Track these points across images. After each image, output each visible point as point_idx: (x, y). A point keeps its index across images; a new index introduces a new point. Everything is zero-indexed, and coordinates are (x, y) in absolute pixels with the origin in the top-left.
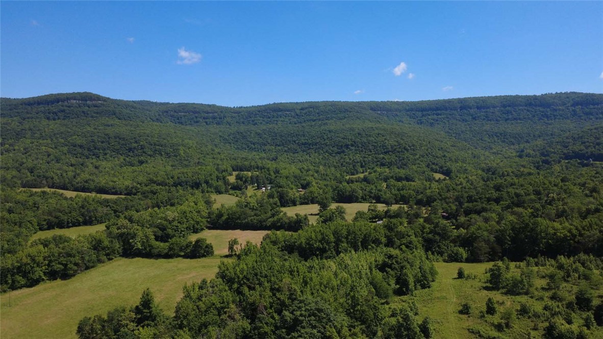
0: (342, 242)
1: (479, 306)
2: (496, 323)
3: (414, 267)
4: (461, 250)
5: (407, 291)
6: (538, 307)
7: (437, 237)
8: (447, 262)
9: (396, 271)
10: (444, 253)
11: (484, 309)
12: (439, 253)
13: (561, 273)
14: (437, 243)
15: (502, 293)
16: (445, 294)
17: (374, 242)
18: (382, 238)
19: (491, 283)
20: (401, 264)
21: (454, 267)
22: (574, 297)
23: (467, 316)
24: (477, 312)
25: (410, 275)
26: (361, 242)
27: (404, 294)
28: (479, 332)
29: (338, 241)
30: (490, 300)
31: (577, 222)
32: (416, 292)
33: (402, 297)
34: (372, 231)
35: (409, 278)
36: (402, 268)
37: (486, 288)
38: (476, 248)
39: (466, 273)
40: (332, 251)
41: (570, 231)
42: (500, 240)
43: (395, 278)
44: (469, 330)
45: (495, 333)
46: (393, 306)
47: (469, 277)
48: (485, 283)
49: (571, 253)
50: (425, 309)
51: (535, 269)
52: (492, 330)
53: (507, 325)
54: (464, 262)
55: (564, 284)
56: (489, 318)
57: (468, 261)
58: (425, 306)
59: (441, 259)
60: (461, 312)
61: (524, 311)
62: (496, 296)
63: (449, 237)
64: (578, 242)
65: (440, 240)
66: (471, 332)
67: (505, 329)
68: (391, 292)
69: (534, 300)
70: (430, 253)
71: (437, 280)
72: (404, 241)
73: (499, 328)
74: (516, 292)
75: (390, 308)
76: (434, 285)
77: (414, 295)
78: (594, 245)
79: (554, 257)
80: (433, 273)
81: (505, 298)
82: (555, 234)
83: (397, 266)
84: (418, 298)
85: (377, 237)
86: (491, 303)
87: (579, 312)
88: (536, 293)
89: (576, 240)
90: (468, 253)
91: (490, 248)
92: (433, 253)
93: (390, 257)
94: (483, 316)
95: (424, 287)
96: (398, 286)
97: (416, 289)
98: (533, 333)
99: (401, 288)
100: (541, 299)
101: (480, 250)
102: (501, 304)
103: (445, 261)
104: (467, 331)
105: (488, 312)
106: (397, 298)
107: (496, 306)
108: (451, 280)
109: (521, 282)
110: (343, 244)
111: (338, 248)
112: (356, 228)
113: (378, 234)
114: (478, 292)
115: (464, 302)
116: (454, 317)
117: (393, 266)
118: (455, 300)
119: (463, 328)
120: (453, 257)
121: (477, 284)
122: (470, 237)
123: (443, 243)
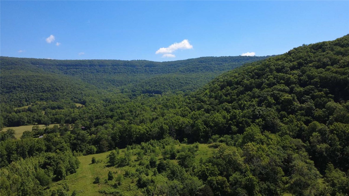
0: (13, 154)
1: (104, 177)
2: (114, 184)
3: (65, 162)
4: (93, 147)
5: (62, 177)
6: (133, 170)
7: (79, 142)
8: (85, 155)
9: (53, 166)
10: (83, 150)
11: (107, 178)
12: (80, 151)
13: (143, 151)
14: (79, 145)
15: (116, 167)
16: (85, 175)
17: (37, 150)
18: (43, 147)
19: (110, 163)
20: (57, 161)
21: (90, 157)
22: (149, 162)
23: (98, 184)
24: (103, 180)
25: (63, 167)
26: (28, 151)
27: (59, 180)
28: (105, 191)
29: (9, 154)
30: (110, 172)
31: (149, 125)
32: (67, 177)
33: (59, 182)
34: (36, 144)
35: (63, 169)
36: (57, 164)
37: (108, 166)
38: (102, 144)
39: (96, 160)
41: (146, 130)
42: (114, 139)
43: (53, 171)
44: (99, 192)
45: (113, 190)
46: (52, 189)
47: (98, 162)
48: (107, 163)
49: (147, 140)
50: (73, 186)
51: (131, 151)
52: (111, 189)
53: (119, 184)
54: (95, 154)
55: (145, 156)
56: (110, 182)
57: (97, 152)
58: (73, 184)
59: (81, 154)
60: (94, 183)
61: (127, 174)
62: (113, 169)
63: (86, 141)
64: (150, 135)
65: (81, 143)
66: (100, 193)
67: (118, 187)
68: (50, 180)
69: (131, 167)
70: (75, 151)
71: (80, 167)
72: (58, 147)
73: (115, 186)
74: (123, 165)
76: (78, 170)
77: (66, 179)
78: (156, 135)
79: (140, 144)
80: (77, 163)
81: (117, 169)
82: (140, 132)
83: (54, 163)
84: (68, 180)
85: (39, 147)
86: (111, 174)
87: (151, 169)
88: (132, 164)
89: (149, 133)
90: (97, 148)
91: (109, 144)
92: (77, 152)
93: (49, 158)
94: (107, 182)
95: (72, 173)
96: (55, 176)
97: (67, 175)
98: (131, 185)
99: (57, 177)
100: (135, 166)
101: (104, 145)
102: (115, 173)
103: (84, 155)
104: (98, 193)
105: (109, 179)
106: (55, 184)
107: (113, 175)
108: (88, 165)
109: (125, 159)
110: (14, 155)
111: (10, 158)
112: (24, 143)
113: (40, 145)
114: (103, 169)
115: (96, 177)
116: (91, 186)
117: (51, 164)
118: (91, 177)
119: (96, 192)
120: (89, 152)
121: (103, 164)
122: (98, 139)
123: (83, 145)
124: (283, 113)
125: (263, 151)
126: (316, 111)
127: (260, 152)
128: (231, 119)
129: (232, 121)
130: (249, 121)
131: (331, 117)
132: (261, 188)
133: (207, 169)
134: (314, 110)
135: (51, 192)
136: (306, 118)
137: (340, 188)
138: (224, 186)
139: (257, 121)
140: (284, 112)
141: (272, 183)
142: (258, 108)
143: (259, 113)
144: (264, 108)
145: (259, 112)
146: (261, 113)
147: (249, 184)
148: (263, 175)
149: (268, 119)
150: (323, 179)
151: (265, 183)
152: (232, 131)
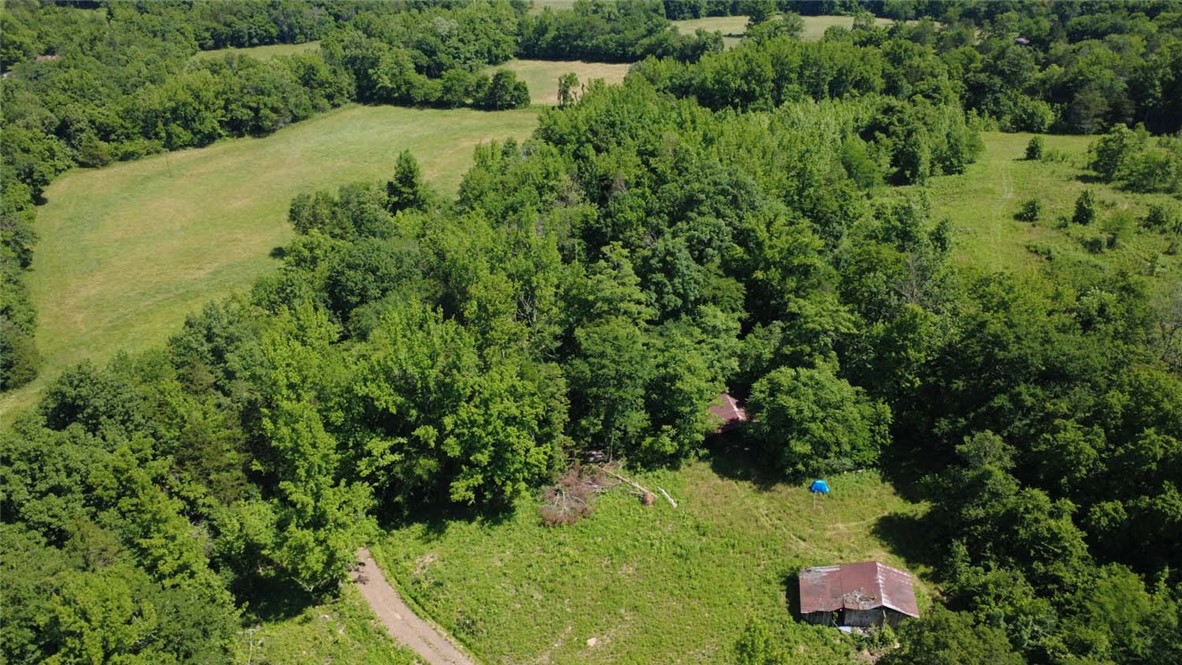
0: (790, 81)
1: (1059, 207)
2: (1089, 240)
3: (936, 133)
4: (1044, 107)
5: (914, 177)
7: (997, 81)
8: (1007, 131)
9: (894, 137)
10: (1004, 113)
11: (1071, 213)
12: (992, 113)
14: (994, 92)
15: (1114, 188)
16: (990, 186)
17: (857, 85)
18: (876, 77)
19: (1095, 169)
20: (908, 124)
21: (1024, 139)
23: (1029, 224)
24: (1053, 218)
25: (925, 147)
26: (830, 84)
27: (904, 181)
28: (1049, 252)
29: (781, 80)
30: (1085, 194)
32: (932, 178)
33: (900, 188)
34: (857, 62)
35: (923, 151)
36: (909, 133)
37: (1084, 179)
38: (1078, 103)
39: (1045, 151)
40: (767, 99)
42: (1137, 89)
43: (893, 153)
44: (1028, 248)
45: (1083, 255)
46: (878, 200)
47: (1051, 157)
48: (1083, 169)
50: (946, 209)
52: (1077, 249)
53: (1111, 244)
54: (1045, 133)
56: (1076, 229)
57: (1054, 130)
58: (946, 204)
59: (994, 124)
60: (1019, 217)
62: (1101, 192)
63: (1021, 83)
65: (1002, 86)
66: (1031, 251)
67: (1105, 250)
68: (878, 177)
70: (974, 111)
71: (978, 161)
72: (923, 86)
73: (1094, 246)
74: (1148, 187)
75: (872, 205)
76: (971, 170)
77: (927, 184)
80: (974, 147)
81: (1119, 196)
83: (899, 129)
84: (933, 190)
85: (865, 74)
86: (1088, 202)
90: (1056, 116)
91: (1109, 106)
92: (980, 114)
93: (888, 110)
94: (1066, 226)
95: (949, 170)
96: (895, 169)
97: (932, 174)
98: (1162, 259)
99: (901, 172)
101: (1087, 108)
102: (1108, 206)
103: (1003, 129)
104: (1024, 250)
105: (1075, 220)
106: (890, 190)
107: (1095, 207)
108: (1010, 162)
109: (1165, 165)
110: (790, 86)
111: (779, 94)
112: (823, 52)
113: (868, 67)
114: (1063, 184)
115: (1029, 198)
116: (1003, 225)
117: (892, 128)
118: (1010, 196)
119: (1017, 244)
120: (1023, 121)
121: (1065, 169)
122: (1069, 81)
123: (1006, 94)
135: (874, 208)
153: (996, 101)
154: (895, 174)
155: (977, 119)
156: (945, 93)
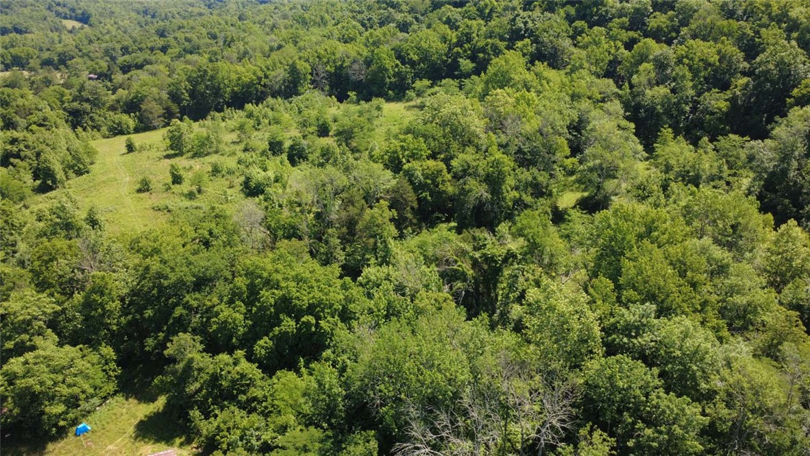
1: (161, 178)
2: (186, 192)
3: (59, 150)
4: (125, 117)
5: (55, 184)
6: (231, 163)
7: (87, 106)
8: (108, 137)
9: (28, 160)
10: (100, 126)
11: (170, 180)
12: (93, 127)
13: (252, 122)
14: (88, 113)
15: (187, 158)
16: (112, 176)
19: (172, 149)
20: (35, 148)
21: (121, 141)
22: (267, 143)
23: (147, 193)
24: (160, 185)
25: (54, 161)
27: (51, 189)
28: (167, 207)
30: (172, 166)
31: (261, 62)
32: (69, 182)
33: (48, 194)
35: (54, 164)
36: (38, 155)
37: (168, 157)
38: (144, 111)
39: (137, 144)
41: (254, 74)
42: (175, 97)
43: (31, 171)
44: (153, 208)
45: (187, 203)
46: (35, 208)
47: (142, 148)
48: (165, 150)
49: (259, 99)
50: (87, 200)
51: (223, 124)
52: (182, 200)
53: (199, 191)
54: (132, 133)
55: (256, 133)
56: (176, 188)
57: (137, 130)
58: (87, 197)
59: (97, 135)
60: (139, 191)
61: (216, 171)
62: (181, 162)
63: (104, 104)
64: (265, 86)
65: (91, 109)
66: (156, 210)
67: (198, 196)
68: (28, 192)
69: (225, 157)
70: (80, 129)
71: (98, 162)
72: (33, 118)
73: (191, 196)
74: (205, 153)
75: (32, 213)
76: (95, 168)
77: (67, 186)
78: (280, 87)
79: (241, 107)
80: (91, 153)
81: (192, 162)
82: (239, 79)
83: (28, 153)
84: (74, 189)
86: (176, 170)
87: (273, 158)
88: (227, 149)
89: (262, 83)
90: (135, 121)
91: (163, 109)
92: (85, 129)
93: (14, 141)
94: (170, 188)
95: (79, 173)
96: (38, 182)
97: (68, 179)
98: (229, 192)
99: (44, 182)
100: (234, 154)
101: (151, 113)
102: (188, 170)
103: (105, 137)
104: (152, 211)
105: (174, 183)
106: (40, 197)
107: (182, 172)
108: (118, 158)
109: (208, 138)
114: (158, 163)
115: (140, 178)
116: (132, 199)
117: (22, 154)
118: (128, 179)
119: (146, 208)
120: (116, 129)
121: (154, 154)
122: (133, 98)
123: (97, 113)
124: (579, 24)
125: (529, 105)
126: (655, 17)
127: (523, 106)
128: (459, 44)
129: (461, 46)
130: (502, 45)
131: (684, 31)
132: (519, 181)
133: (402, 147)
134: (648, 17)
135: (34, 214)
136: (631, 34)
137: (678, 175)
138: (440, 179)
139: (519, 44)
140: (583, 22)
141: (543, 170)
142: (525, 14)
143: (525, 25)
144: (537, 13)
145: (525, 23)
146: (530, 25)
147: (493, 172)
148: (524, 153)
149: (545, 38)
150: (647, 163)
151: (528, 171)
152: (461, 70)
153: (92, 119)
154: (40, 185)
155: (84, 133)
156: (53, 121)
